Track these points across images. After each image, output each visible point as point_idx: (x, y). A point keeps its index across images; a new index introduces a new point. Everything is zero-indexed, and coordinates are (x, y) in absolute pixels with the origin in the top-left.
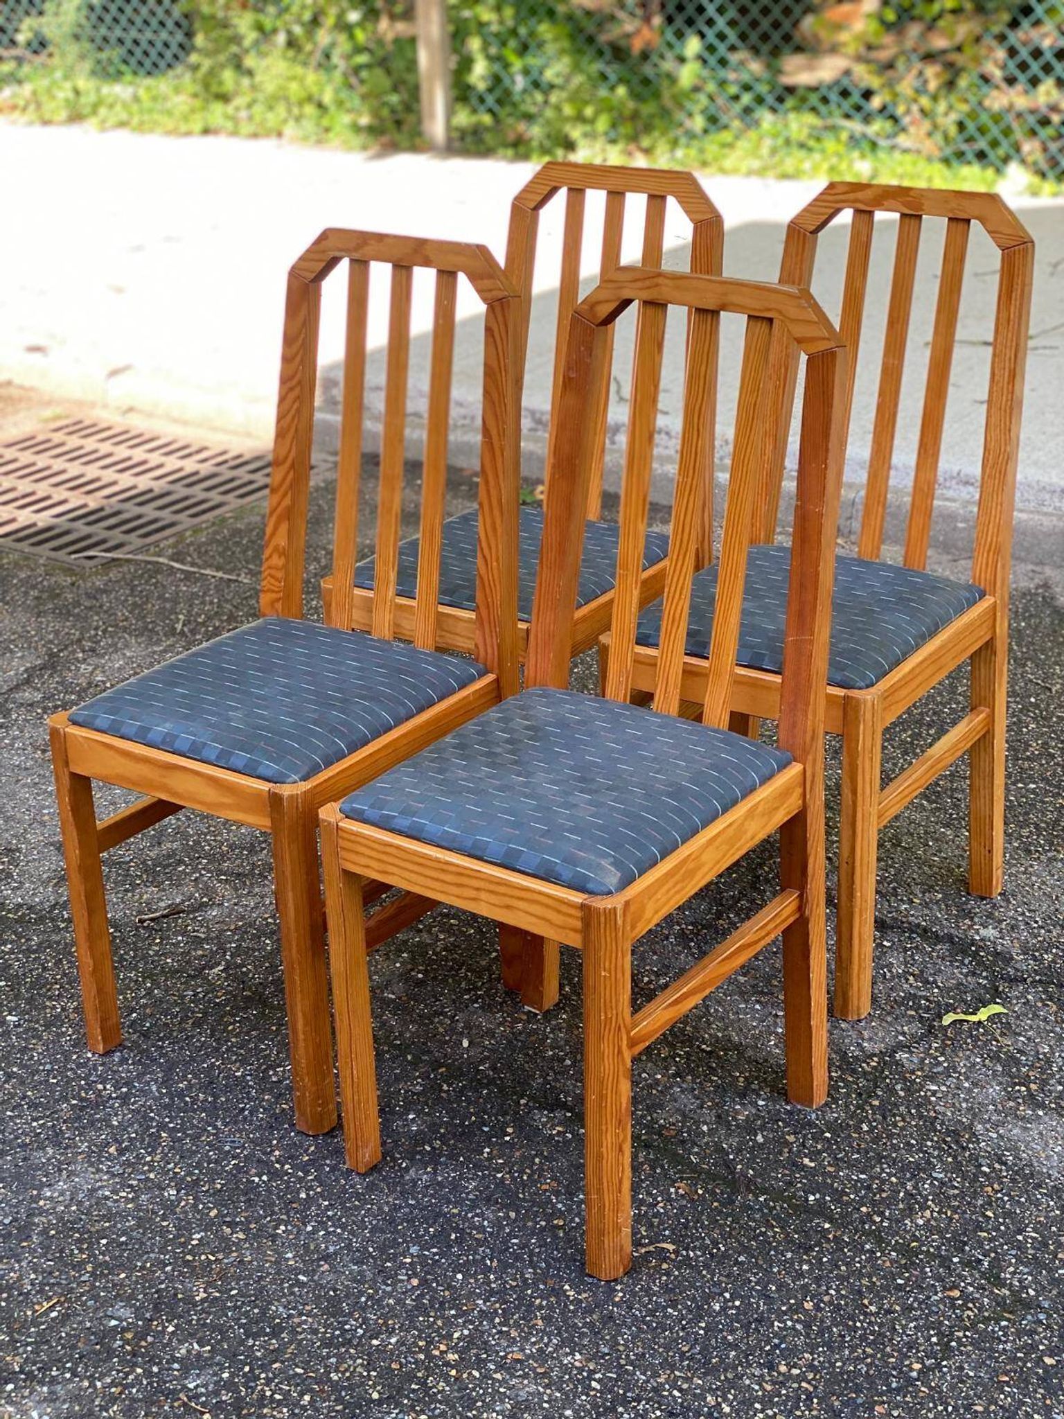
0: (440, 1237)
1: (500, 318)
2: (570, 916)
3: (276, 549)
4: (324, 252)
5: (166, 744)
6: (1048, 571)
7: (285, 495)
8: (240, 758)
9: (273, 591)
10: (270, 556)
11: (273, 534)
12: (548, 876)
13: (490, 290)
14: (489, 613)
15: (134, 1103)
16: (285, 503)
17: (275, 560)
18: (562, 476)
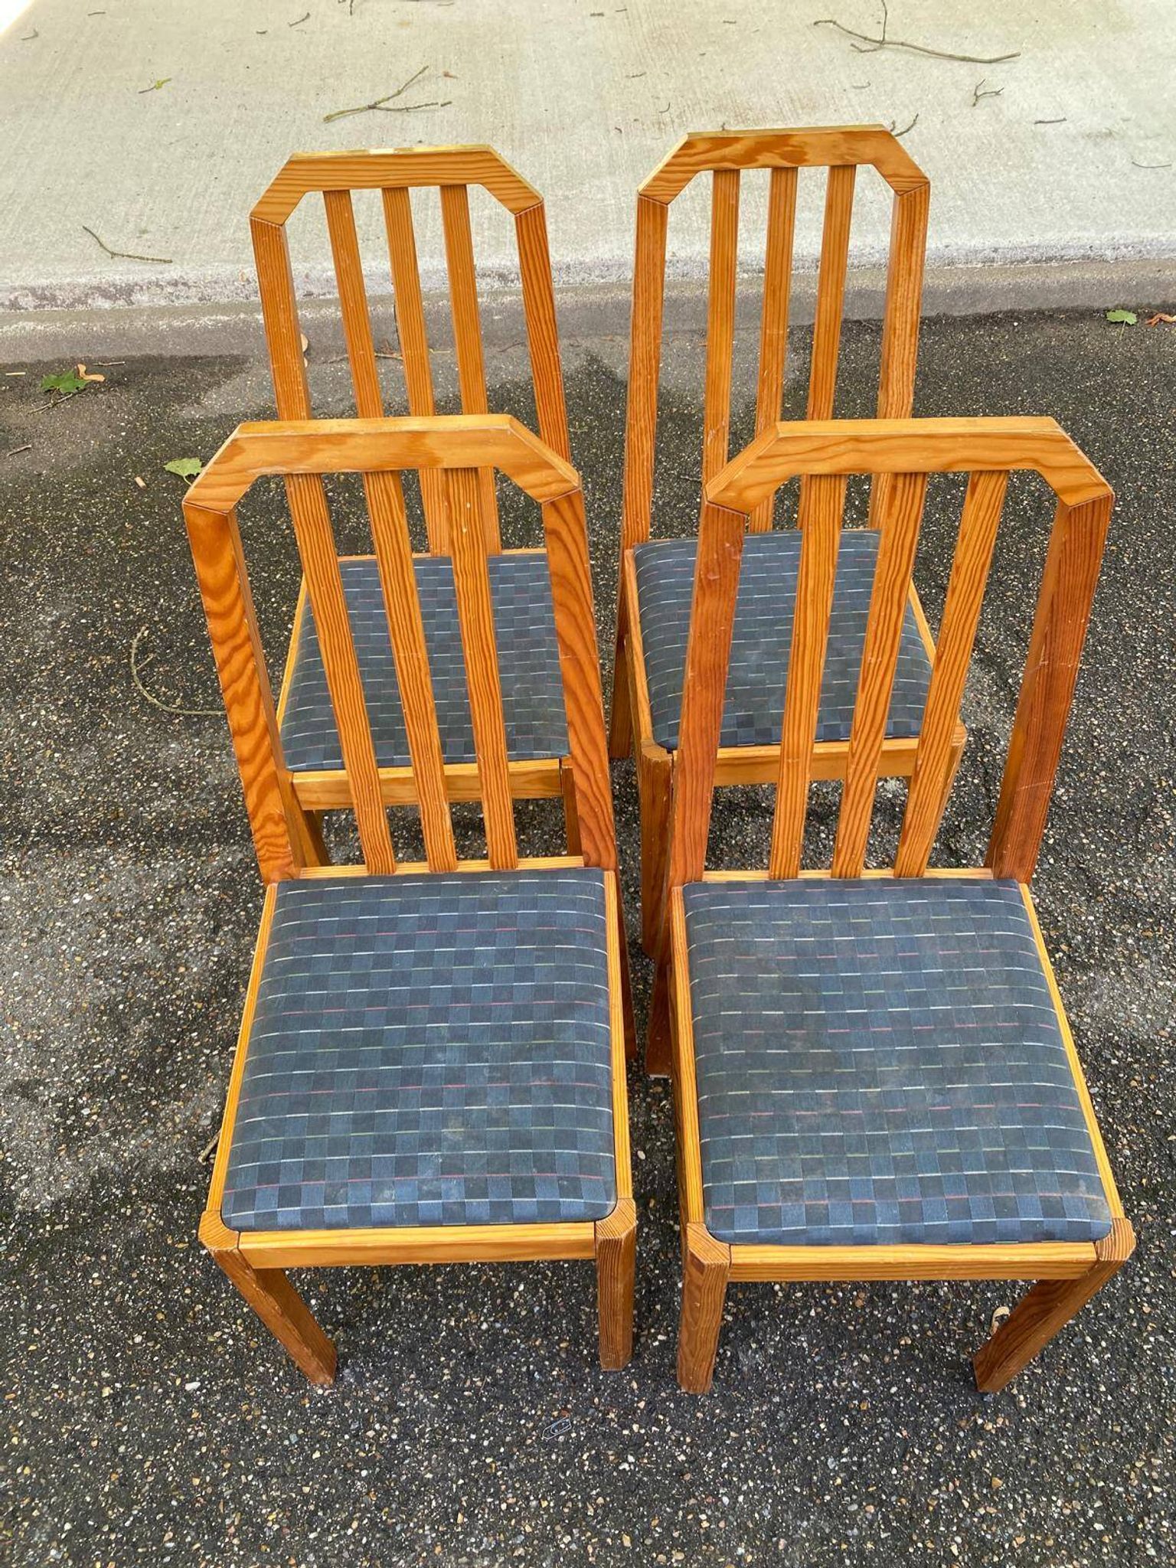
0: (836, 1429)
1: (569, 516)
3: (269, 818)
6: (585, 343)
7: (266, 761)
8: (525, 1206)
9: (277, 858)
10: (262, 827)
11: (258, 805)
13: (548, 484)
14: (598, 822)
15: (422, 1434)
16: (266, 772)
17: (270, 828)
18: (707, 687)
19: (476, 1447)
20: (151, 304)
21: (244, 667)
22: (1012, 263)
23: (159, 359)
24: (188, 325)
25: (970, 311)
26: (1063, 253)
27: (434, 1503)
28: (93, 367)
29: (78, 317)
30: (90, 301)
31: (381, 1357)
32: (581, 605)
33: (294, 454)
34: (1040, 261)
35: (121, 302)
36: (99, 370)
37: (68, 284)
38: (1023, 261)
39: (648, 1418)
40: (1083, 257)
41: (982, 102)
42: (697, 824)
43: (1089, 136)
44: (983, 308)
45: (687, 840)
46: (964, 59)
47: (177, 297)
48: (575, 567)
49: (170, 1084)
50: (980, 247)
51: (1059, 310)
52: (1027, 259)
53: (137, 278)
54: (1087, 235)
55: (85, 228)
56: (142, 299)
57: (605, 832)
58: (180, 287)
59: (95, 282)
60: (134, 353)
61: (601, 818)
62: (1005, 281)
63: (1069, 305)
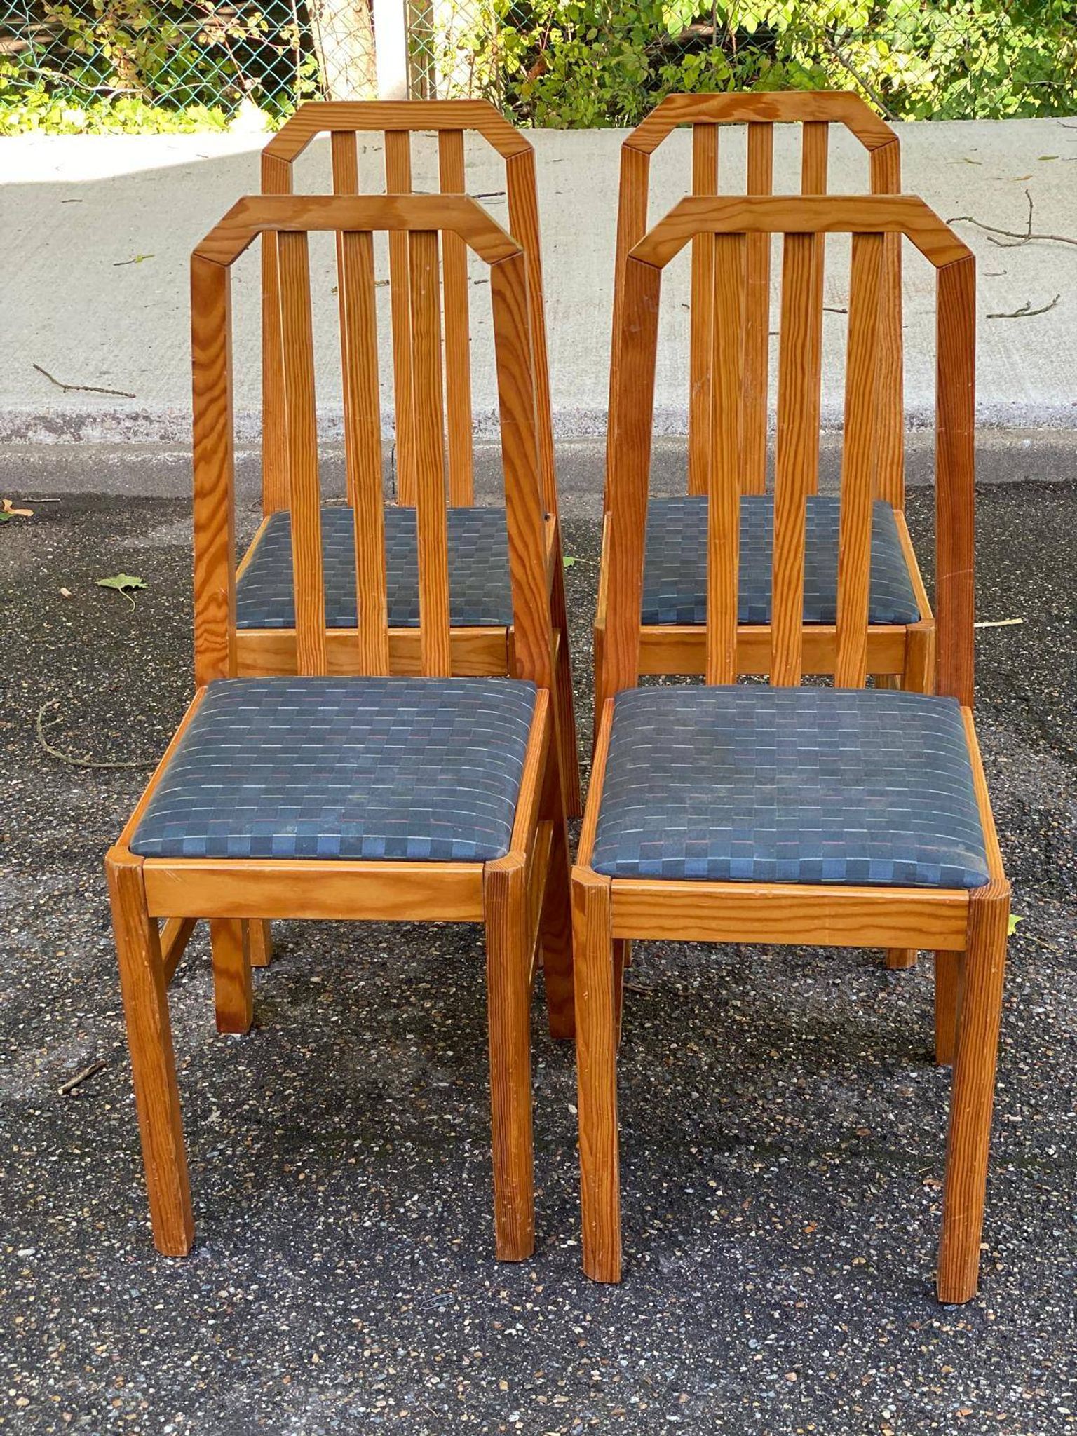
0: (763, 1320)
1: (512, 277)
2: (956, 918)
3: (213, 599)
4: (246, 226)
5: (305, 851)
7: (220, 529)
8: (420, 842)
9: (214, 650)
10: (205, 608)
11: (205, 582)
12: (910, 881)
13: (496, 246)
14: (533, 620)
15: (282, 1298)
16: (220, 540)
17: (213, 611)
18: (633, 447)
19: (345, 1311)
20: (102, 441)
21: (217, 421)
23: (104, 497)
24: (144, 460)
27: (287, 1348)
28: (18, 501)
29: (15, 449)
30: (30, 434)
31: (245, 1241)
32: (520, 366)
33: (290, 213)
35: (68, 437)
36: (28, 505)
37: (10, 413)
39: (546, 1298)
42: (628, 615)
45: (619, 632)
47: (135, 434)
48: (516, 327)
49: (34, 1036)
53: (92, 409)
55: (36, 367)
56: (91, 433)
57: (539, 631)
58: (141, 421)
59: (41, 412)
60: (73, 490)
61: (536, 616)
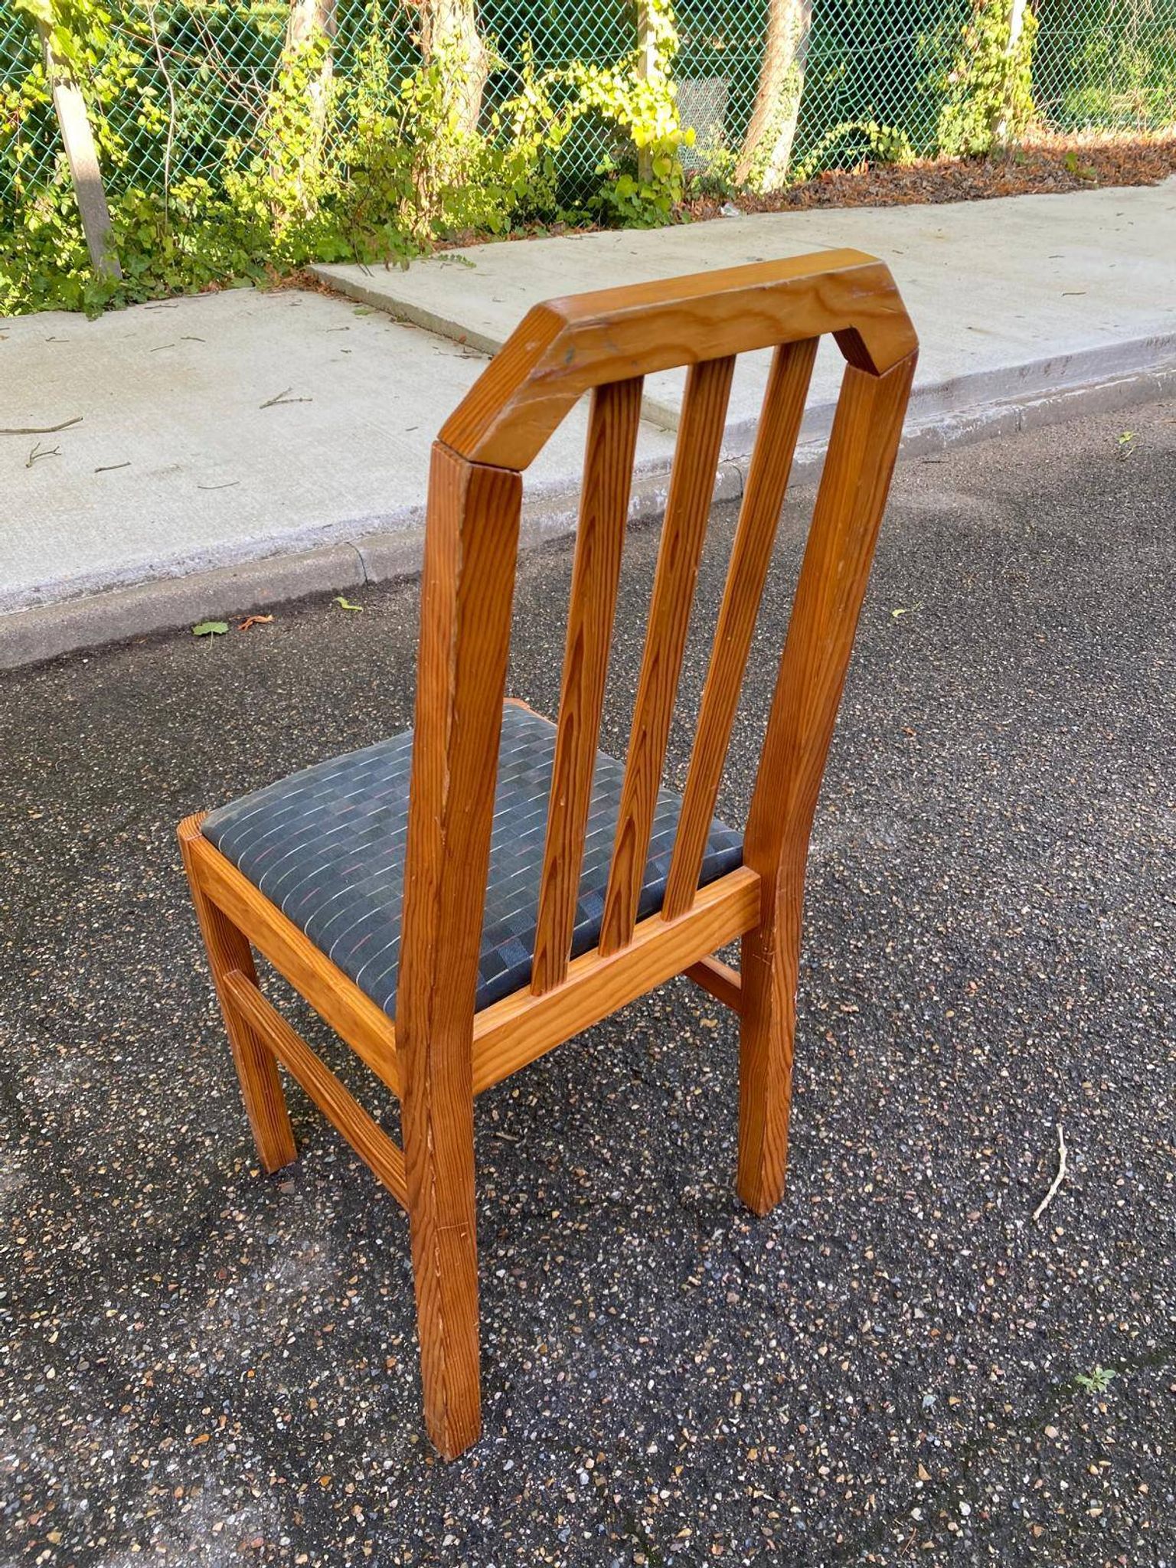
22: (65, 599)
25: (27, 660)
26: (121, 578)
34: (97, 592)
38: (78, 594)
40: (148, 578)
41: (39, 463)
43: (154, 473)
44: (41, 653)
46: (24, 431)
50: (14, 588)
51: (136, 637)
52: (81, 592)
54: (142, 555)
62: (55, 619)
63: (147, 629)
